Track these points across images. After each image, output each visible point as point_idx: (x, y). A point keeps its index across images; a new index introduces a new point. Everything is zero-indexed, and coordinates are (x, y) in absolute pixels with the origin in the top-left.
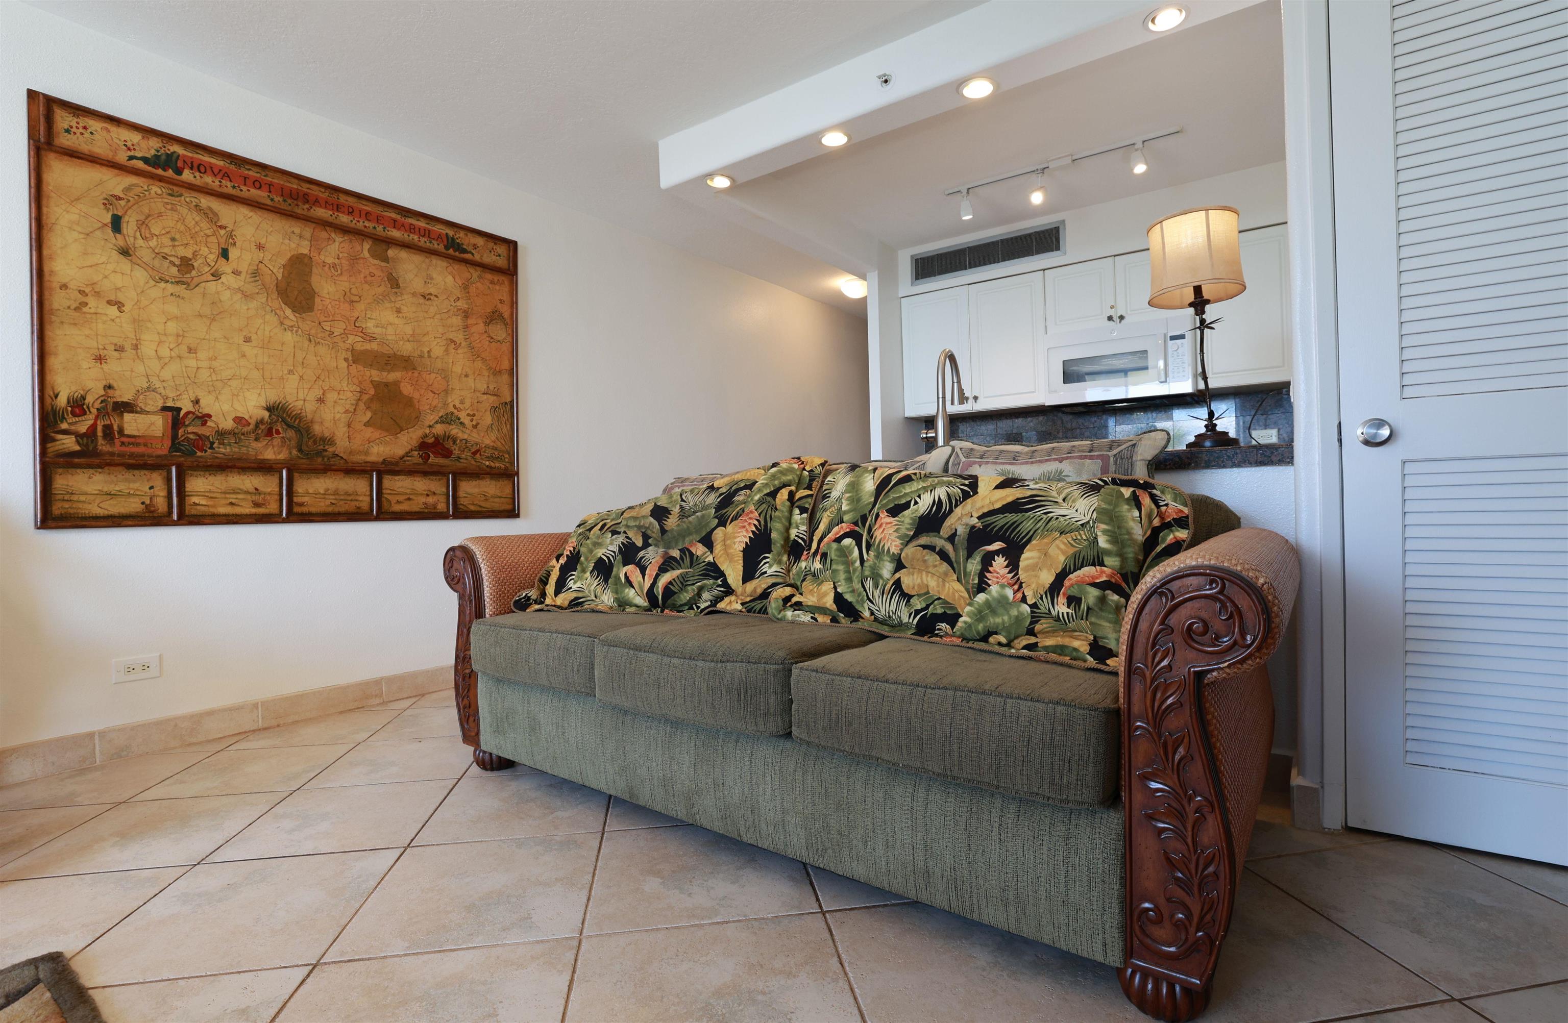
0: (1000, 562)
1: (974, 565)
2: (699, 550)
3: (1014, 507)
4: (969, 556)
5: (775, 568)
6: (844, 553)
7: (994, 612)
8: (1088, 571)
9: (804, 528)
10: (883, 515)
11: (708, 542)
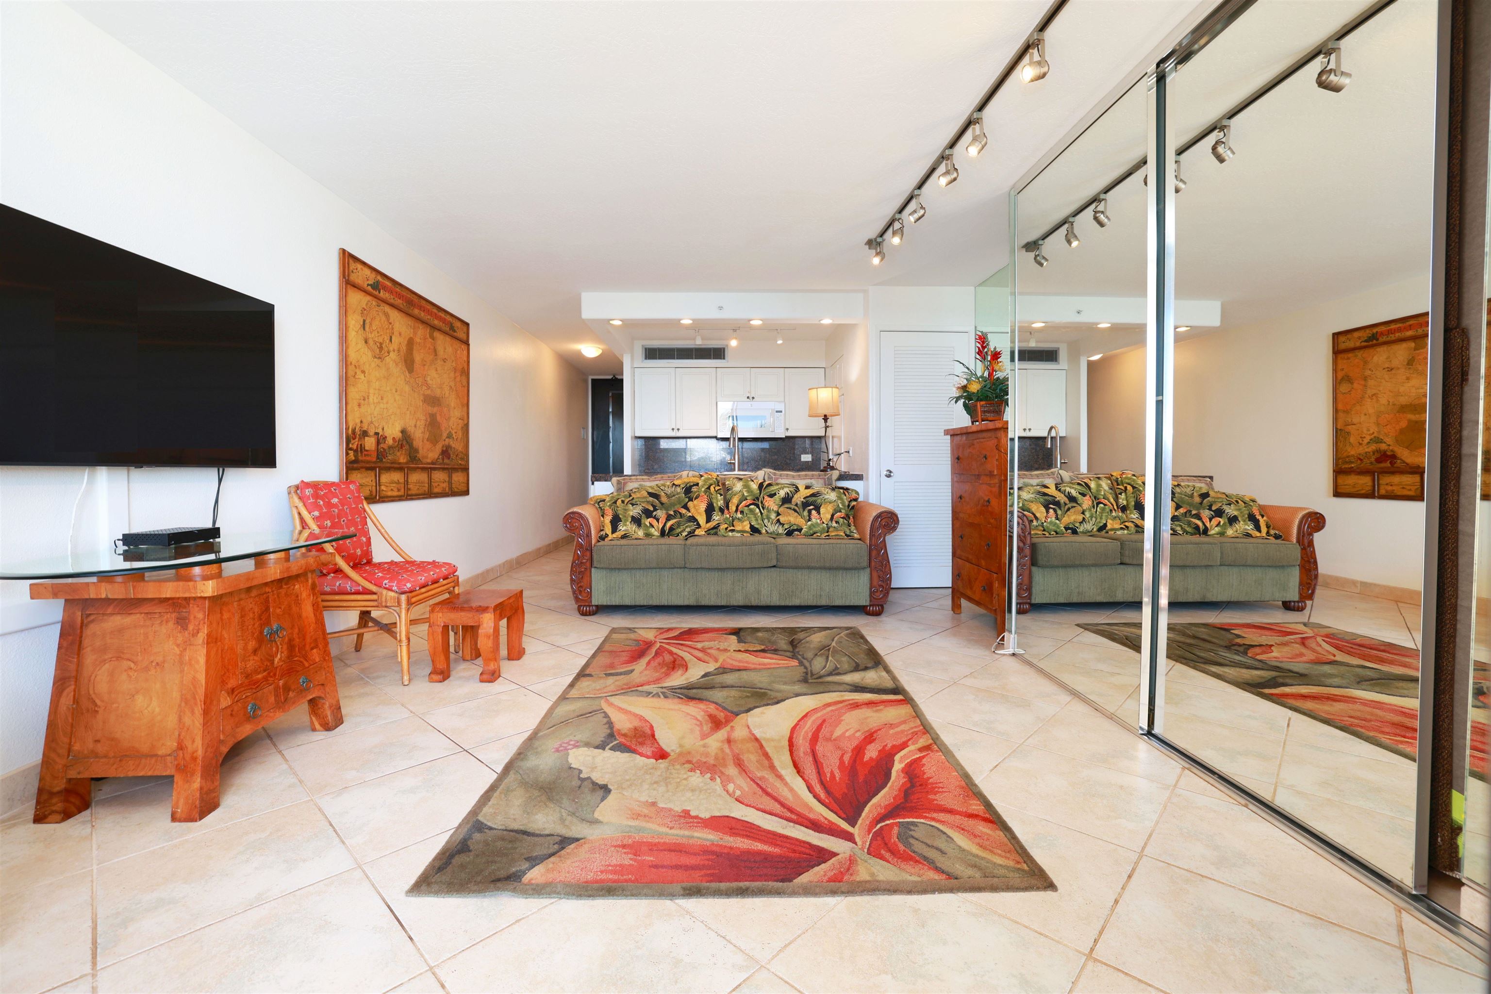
0: (814, 512)
1: (806, 513)
2: (683, 511)
3: (813, 495)
4: (804, 510)
5: (718, 517)
6: (752, 511)
7: (814, 527)
8: (839, 514)
9: (722, 502)
10: (766, 497)
11: (686, 507)
